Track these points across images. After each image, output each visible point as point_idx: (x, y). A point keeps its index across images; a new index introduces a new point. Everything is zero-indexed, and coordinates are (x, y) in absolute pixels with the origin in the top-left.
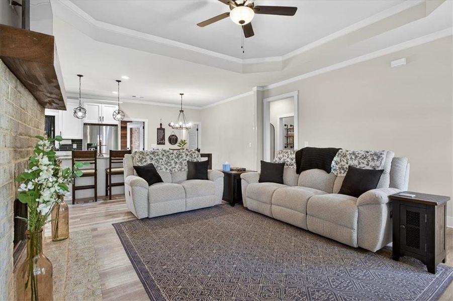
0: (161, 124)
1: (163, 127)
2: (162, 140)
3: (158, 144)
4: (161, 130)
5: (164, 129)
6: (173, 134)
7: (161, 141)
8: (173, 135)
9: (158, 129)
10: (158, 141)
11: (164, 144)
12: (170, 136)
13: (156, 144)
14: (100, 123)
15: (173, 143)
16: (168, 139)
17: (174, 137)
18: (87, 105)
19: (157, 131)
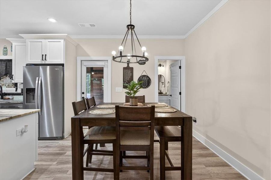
1: (130, 66)
2: (129, 82)
3: (124, 87)
6: (144, 74)
8: (144, 76)
9: (124, 68)
10: (124, 84)
12: (140, 77)
13: (121, 88)
14: (43, 62)
15: (144, 87)
16: (138, 80)
17: (145, 78)
18: (30, 42)
19: (124, 71)
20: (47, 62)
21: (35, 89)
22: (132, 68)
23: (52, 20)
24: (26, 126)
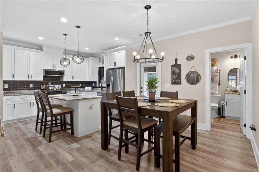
0: (176, 60)
1: (178, 63)
2: (177, 78)
3: (172, 84)
4: (176, 67)
5: (180, 66)
6: (193, 70)
7: (176, 80)
8: (193, 72)
9: (173, 66)
10: (172, 80)
11: (180, 83)
12: (188, 73)
13: (170, 84)
14: (115, 67)
15: (192, 83)
16: (186, 77)
17: (194, 74)
18: (109, 55)
19: (172, 68)
20: (117, 67)
21: (110, 84)
22: (180, 65)
23: (117, 39)
24: (92, 104)
